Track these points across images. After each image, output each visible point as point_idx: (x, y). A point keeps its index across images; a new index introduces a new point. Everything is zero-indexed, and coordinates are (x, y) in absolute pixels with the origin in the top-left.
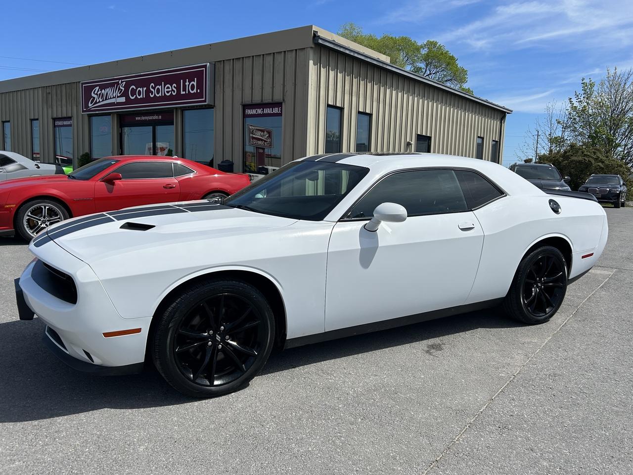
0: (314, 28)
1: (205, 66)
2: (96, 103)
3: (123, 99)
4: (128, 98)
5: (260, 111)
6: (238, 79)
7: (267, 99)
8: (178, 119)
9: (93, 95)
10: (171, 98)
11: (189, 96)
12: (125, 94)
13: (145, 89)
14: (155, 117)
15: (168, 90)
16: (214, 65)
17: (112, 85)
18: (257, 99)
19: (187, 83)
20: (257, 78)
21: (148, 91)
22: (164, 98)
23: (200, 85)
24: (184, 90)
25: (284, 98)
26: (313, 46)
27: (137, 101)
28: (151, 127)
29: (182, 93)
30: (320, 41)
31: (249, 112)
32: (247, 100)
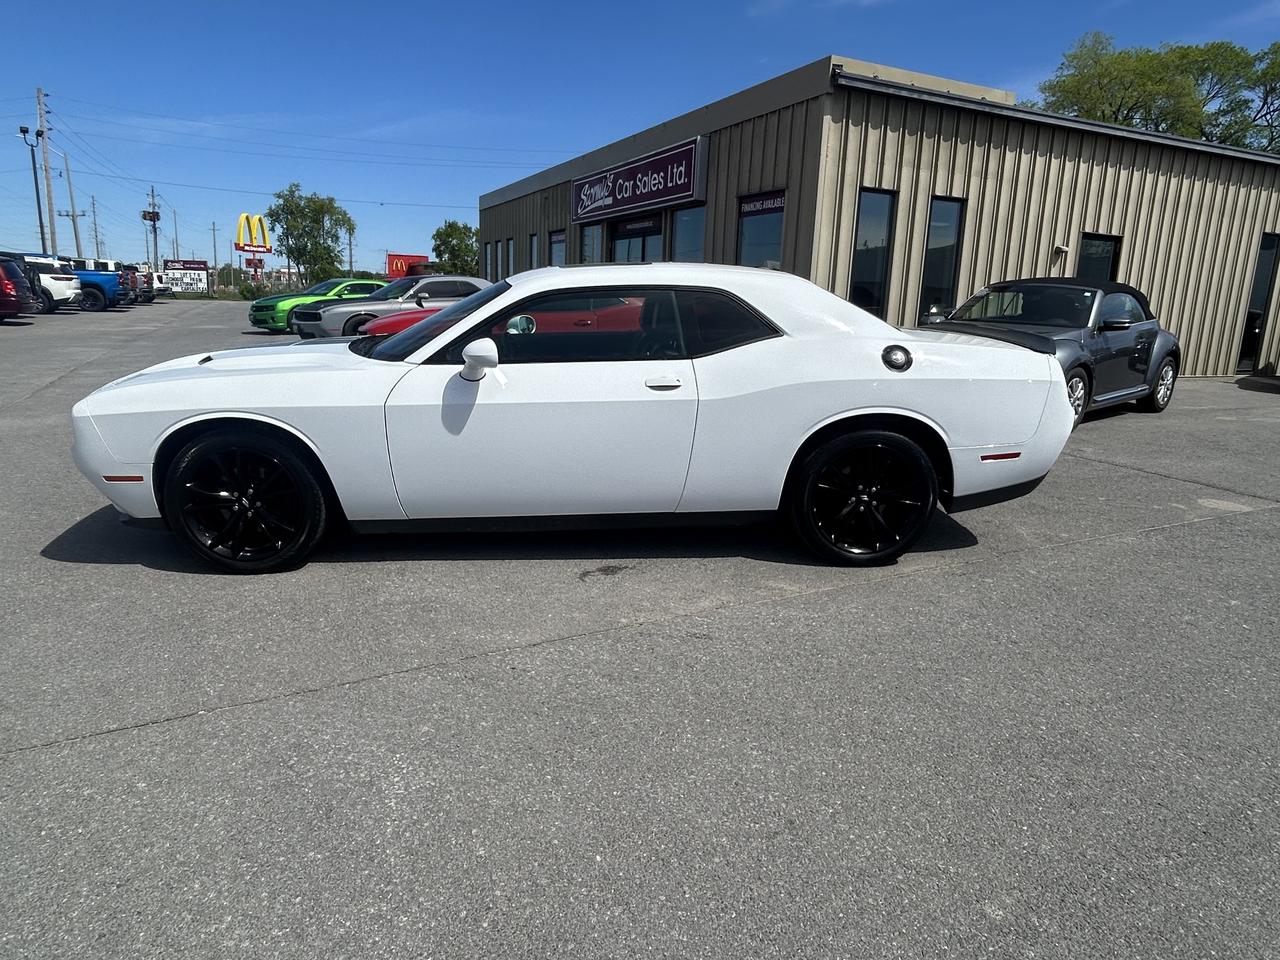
0: (835, 60)
1: (695, 142)
2: (585, 207)
3: (609, 201)
4: (615, 198)
5: (758, 206)
6: (735, 158)
7: (768, 187)
8: (665, 223)
9: (583, 197)
10: (658, 194)
11: (677, 189)
12: (612, 193)
13: (632, 183)
14: (646, 224)
15: (653, 182)
16: (709, 137)
17: (599, 181)
18: (755, 189)
19: (675, 170)
20: (758, 154)
21: (635, 186)
22: (652, 195)
23: (688, 173)
24: (671, 181)
25: (787, 183)
26: (831, 91)
27: (625, 201)
28: (641, 239)
29: (670, 185)
30: (843, 82)
31: (747, 208)
32: (744, 191)
